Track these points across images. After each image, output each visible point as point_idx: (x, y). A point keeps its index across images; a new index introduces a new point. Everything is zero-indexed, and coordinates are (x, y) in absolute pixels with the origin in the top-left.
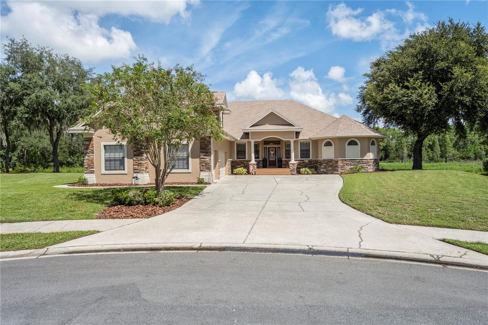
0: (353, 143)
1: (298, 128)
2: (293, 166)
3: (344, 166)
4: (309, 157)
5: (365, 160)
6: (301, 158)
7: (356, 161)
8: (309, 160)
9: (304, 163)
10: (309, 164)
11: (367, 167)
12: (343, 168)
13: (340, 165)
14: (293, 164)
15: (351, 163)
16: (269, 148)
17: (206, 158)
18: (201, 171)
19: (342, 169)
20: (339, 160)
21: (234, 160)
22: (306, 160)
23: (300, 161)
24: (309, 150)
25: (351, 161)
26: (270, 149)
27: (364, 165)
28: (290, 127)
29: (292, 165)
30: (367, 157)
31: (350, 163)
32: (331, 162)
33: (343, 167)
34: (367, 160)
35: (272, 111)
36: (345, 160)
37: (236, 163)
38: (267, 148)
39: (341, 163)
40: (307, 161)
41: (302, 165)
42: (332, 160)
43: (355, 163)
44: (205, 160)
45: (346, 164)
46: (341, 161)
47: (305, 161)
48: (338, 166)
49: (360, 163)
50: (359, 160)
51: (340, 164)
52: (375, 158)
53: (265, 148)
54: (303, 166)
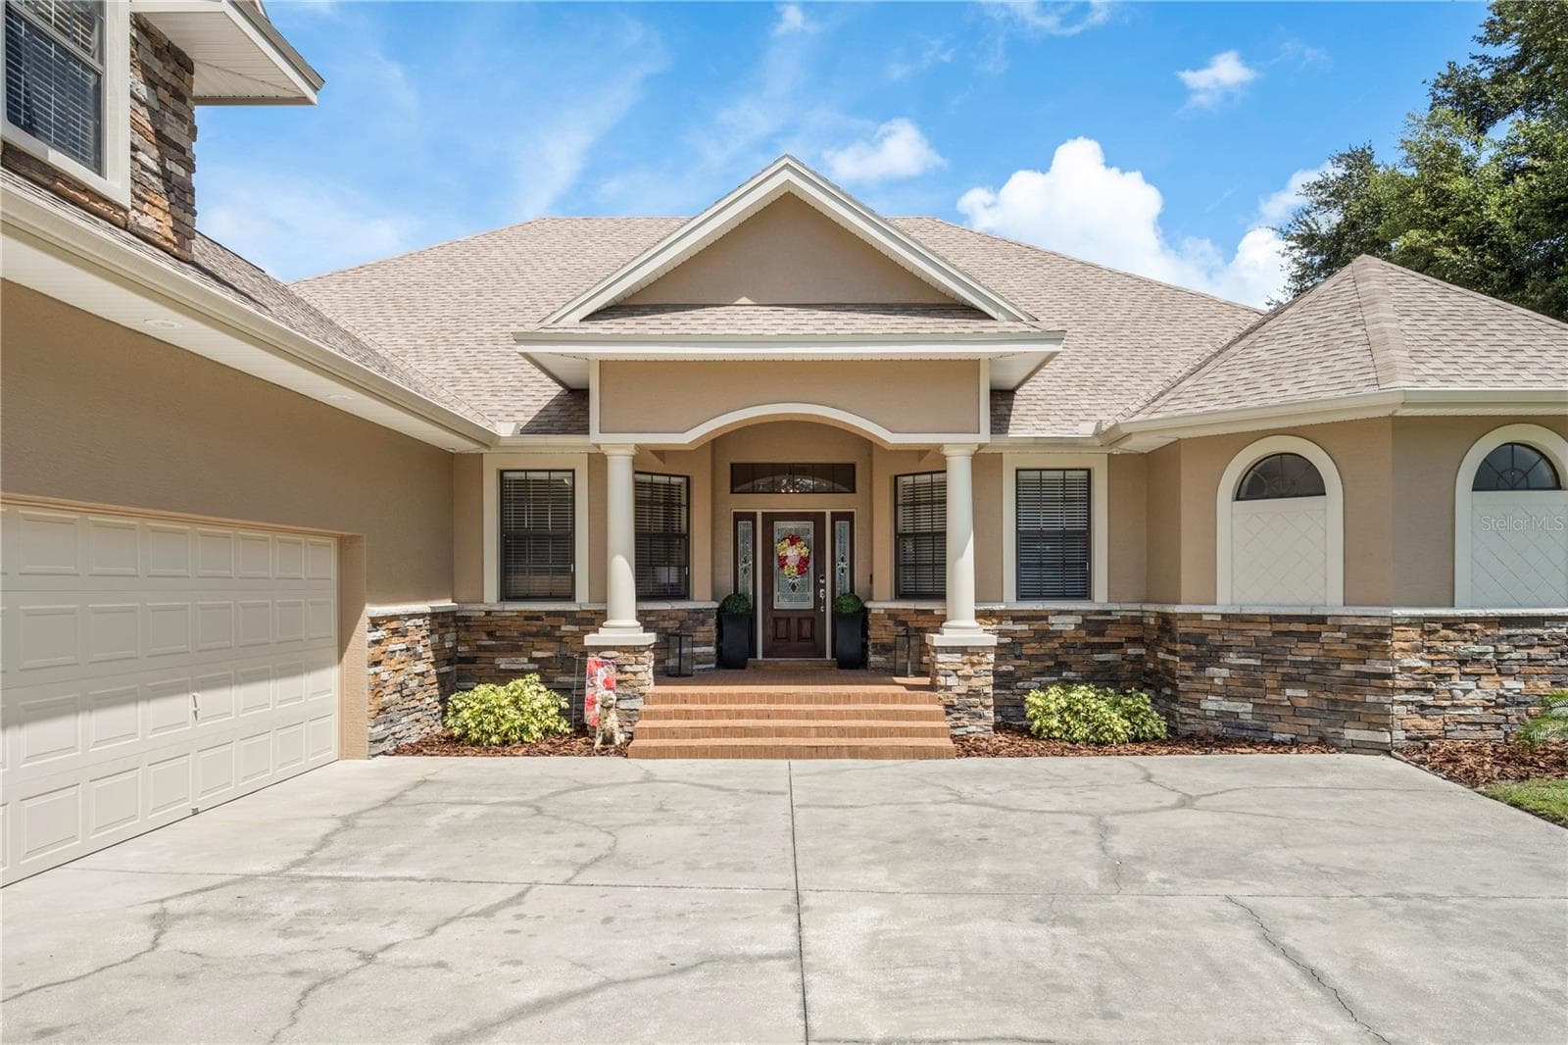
0: (1517, 468)
1: (1021, 327)
2: (968, 670)
3: (1441, 676)
4: (1086, 594)
6: (1021, 596)
7: (1545, 632)
8: (1084, 614)
9: (1044, 635)
10: (1087, 645)
12: (1428, 699)
13: (1403, 669)
14: (963, 650)
15: (1504, 647)
16: (770, 519)
19: (1423, 706)
20: (1395, 623)
21: (478, 611)
22: (1060, 613)
23: (1008, 625)
24: (1085, 536)
25: (1504, 632)
26: (779, 525)
28: (953, 325)
29: (957, 658)
31: (1497, 653)
32: (1313, 637)
33: (1429, 691)
35: (786, 175)
36: (1449, 623)
38: (752, 517)
39: (1417, 650)
40: (1066, 625)
41: (1030, 657)
42: (1321, 620)
43: (1537, 651)
45: (1463, 662)
46: (1414, 633)
47: (1058, 623)
48: (1388, 676)
51: (1407, 658)
53: (737, 517)
54: (1037, 666)
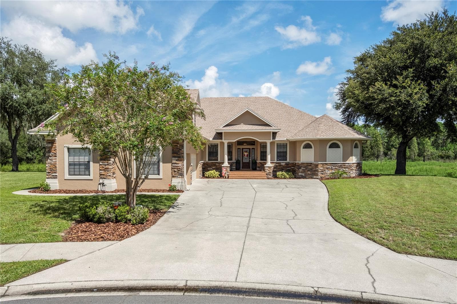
0: (334, 145)
1: (276, 128)
2: (269, 169)
3: (324, 170)
4: (286, 160)
5: (347, 164)
6: (277, 160)
7: (337, 165)
8: (286, 163)
9: (280, 165)
10: (286, 167)
11: (350, 171)
12: (323, 173)
13: (320, 169)
14: (269, 167)
15: (332, 167)
16: (243, 149)
17: (178, 163)
18: (173, 177)
19: (322, 173)
20: (319, 164)
21: (206, 162)
22: (283, 162)
23: (276, 164)
24: (286, 152)
25: (332, 165)
26: (244, 150)
27: (346, 169)
28: (267, 128)
30: (349, 161)
31: (331, 167)
32: (311, 165)
33: (323, 172)
34: (350, 164)
35: (247, 110)
36: (326, 164)
37: (207, 165)
38: (240, 149)
39: (322, 167)
40: (283, 164)
41: (279, 169)
42: (312, 163)
43: (336, 167)
44: (178, 165)
45: (327, 168)
46: (321, 165)
47: (282, 164)
48: (318, 170)
49: (342, 167)
50: (340, 164)
51: (320, 168)
52: (358, 162)
53: (238, 149)
